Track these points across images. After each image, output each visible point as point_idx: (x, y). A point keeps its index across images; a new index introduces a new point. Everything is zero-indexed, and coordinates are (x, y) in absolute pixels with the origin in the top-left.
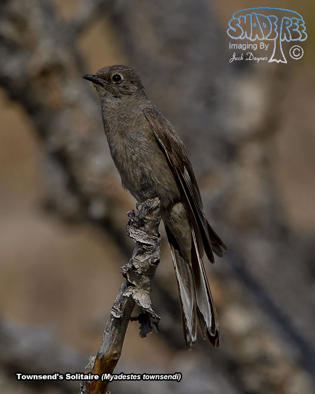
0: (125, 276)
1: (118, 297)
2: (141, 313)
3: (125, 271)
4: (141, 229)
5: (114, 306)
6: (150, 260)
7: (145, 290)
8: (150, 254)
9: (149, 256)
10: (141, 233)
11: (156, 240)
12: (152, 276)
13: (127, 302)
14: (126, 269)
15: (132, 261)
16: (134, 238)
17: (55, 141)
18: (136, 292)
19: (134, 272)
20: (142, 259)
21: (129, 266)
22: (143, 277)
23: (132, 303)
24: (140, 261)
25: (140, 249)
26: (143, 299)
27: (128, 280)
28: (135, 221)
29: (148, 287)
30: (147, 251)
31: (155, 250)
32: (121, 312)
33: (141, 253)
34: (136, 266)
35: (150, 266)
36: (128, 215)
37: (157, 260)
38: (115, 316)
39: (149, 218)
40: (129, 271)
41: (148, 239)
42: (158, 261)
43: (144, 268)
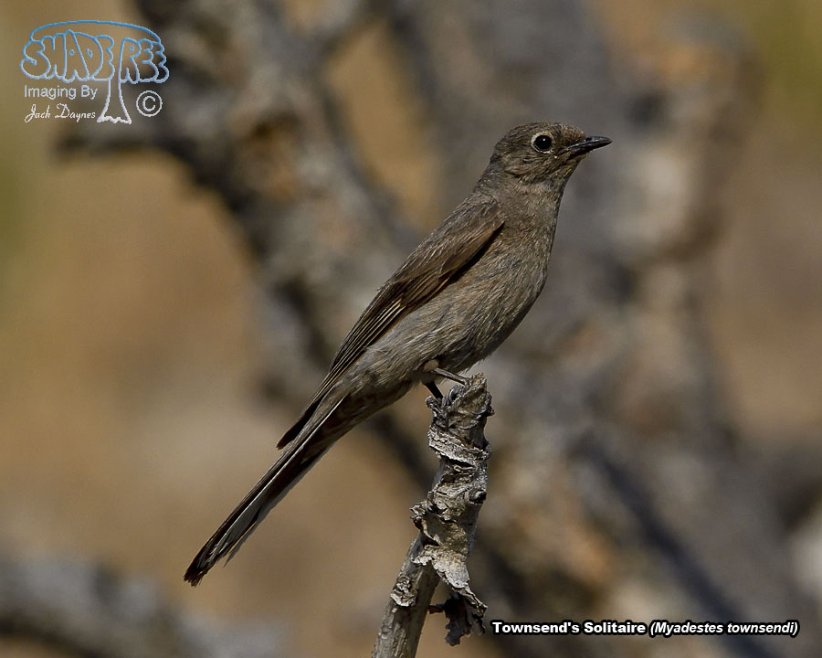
0: (418, 524)
1: (405, 566)
2: (450, 597)
3: (418, 515)
4: (451, 434)
5: (398, 585)
6: (467, 493)
7: (457, 552)
8: (467, 482)
9: (465, 487)
10: (450, 440)
11: (478, 455)
12: (471, 524)
13: (422, 576)
14: (420, 511)
15: (432, 496)
16: (436, 450)
17: (282, 263)
18: (440, 556)
19: (436, 518)
20: (451, 491)
21: (426, 504)
22: (454, 526)
23: (431, 577)
24: (448, 496)
25: (447, 472)
26: (453, 570)
27: (426, 532)
28: (441, 417)
29: (463, 547)
30: (462, 476)
31: (476, 476)
32: (412, 595)
33: (451, 480)
34: (441, 506)
35: (467, 505)
36: (428, 403)
37: (481, 495)
38: (399, 603)
39: (465, 412)
40: (426, 516)
41: (464, 453)
42: (483, 497)
43: (455, 510)
